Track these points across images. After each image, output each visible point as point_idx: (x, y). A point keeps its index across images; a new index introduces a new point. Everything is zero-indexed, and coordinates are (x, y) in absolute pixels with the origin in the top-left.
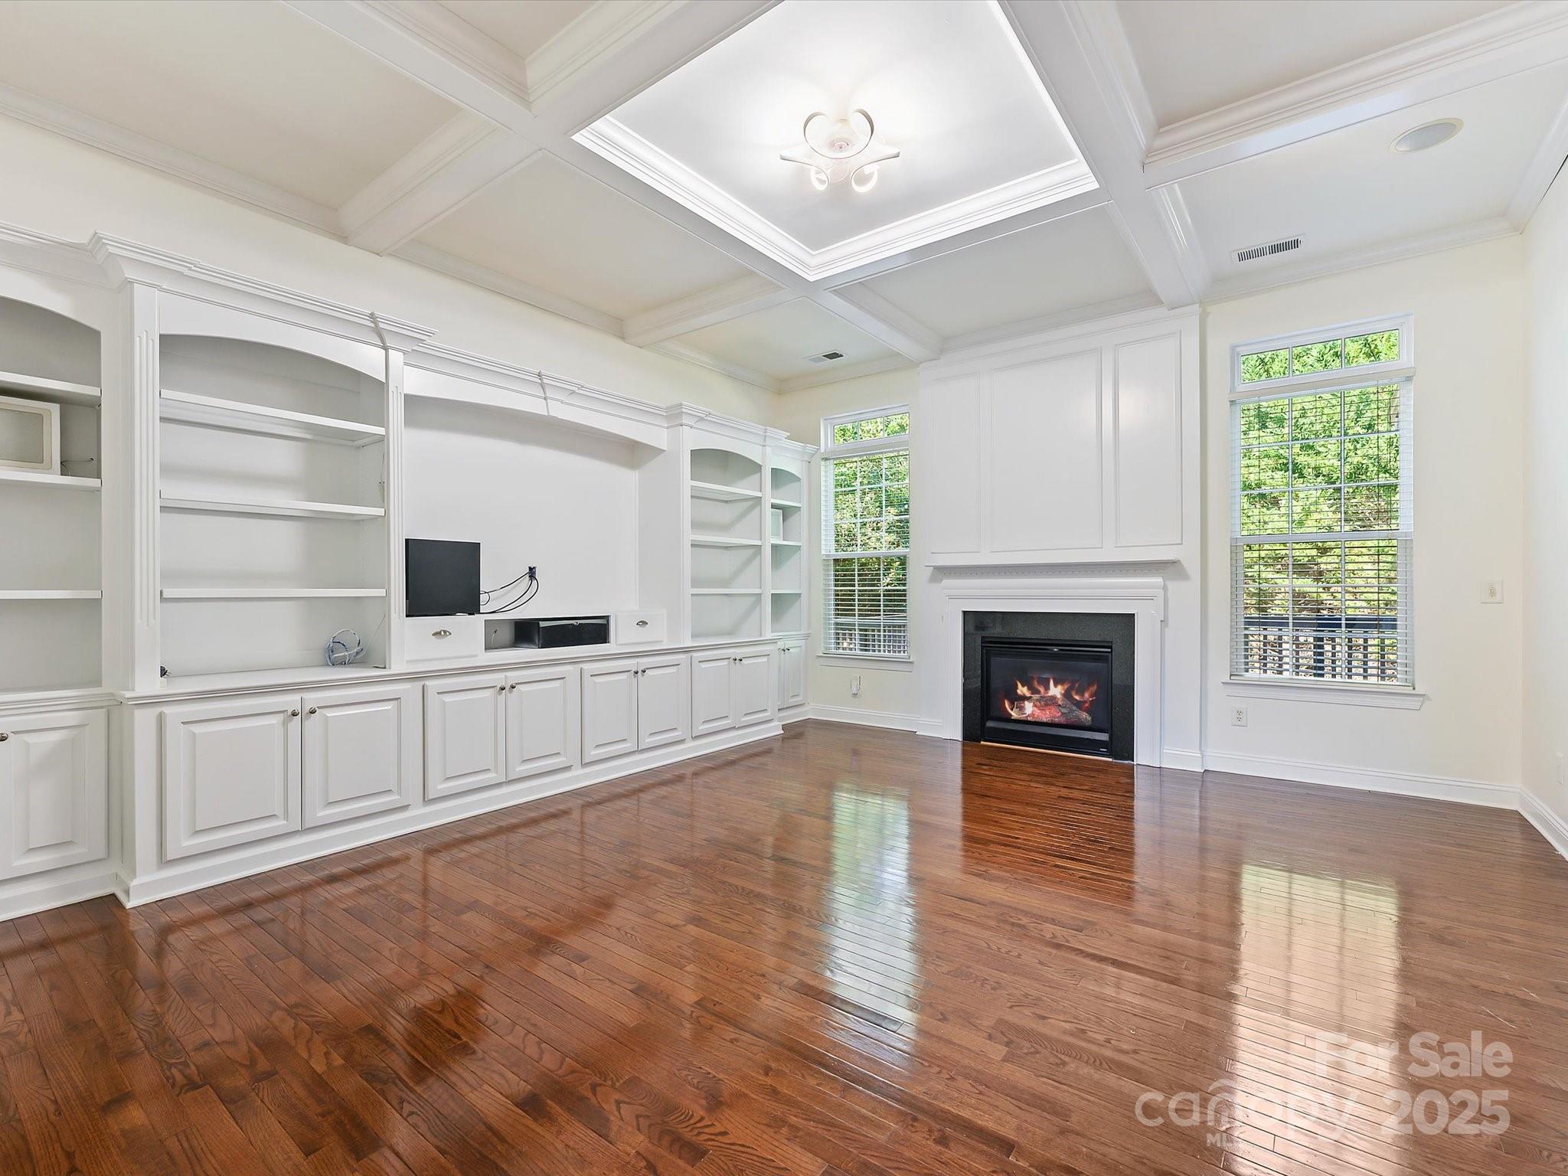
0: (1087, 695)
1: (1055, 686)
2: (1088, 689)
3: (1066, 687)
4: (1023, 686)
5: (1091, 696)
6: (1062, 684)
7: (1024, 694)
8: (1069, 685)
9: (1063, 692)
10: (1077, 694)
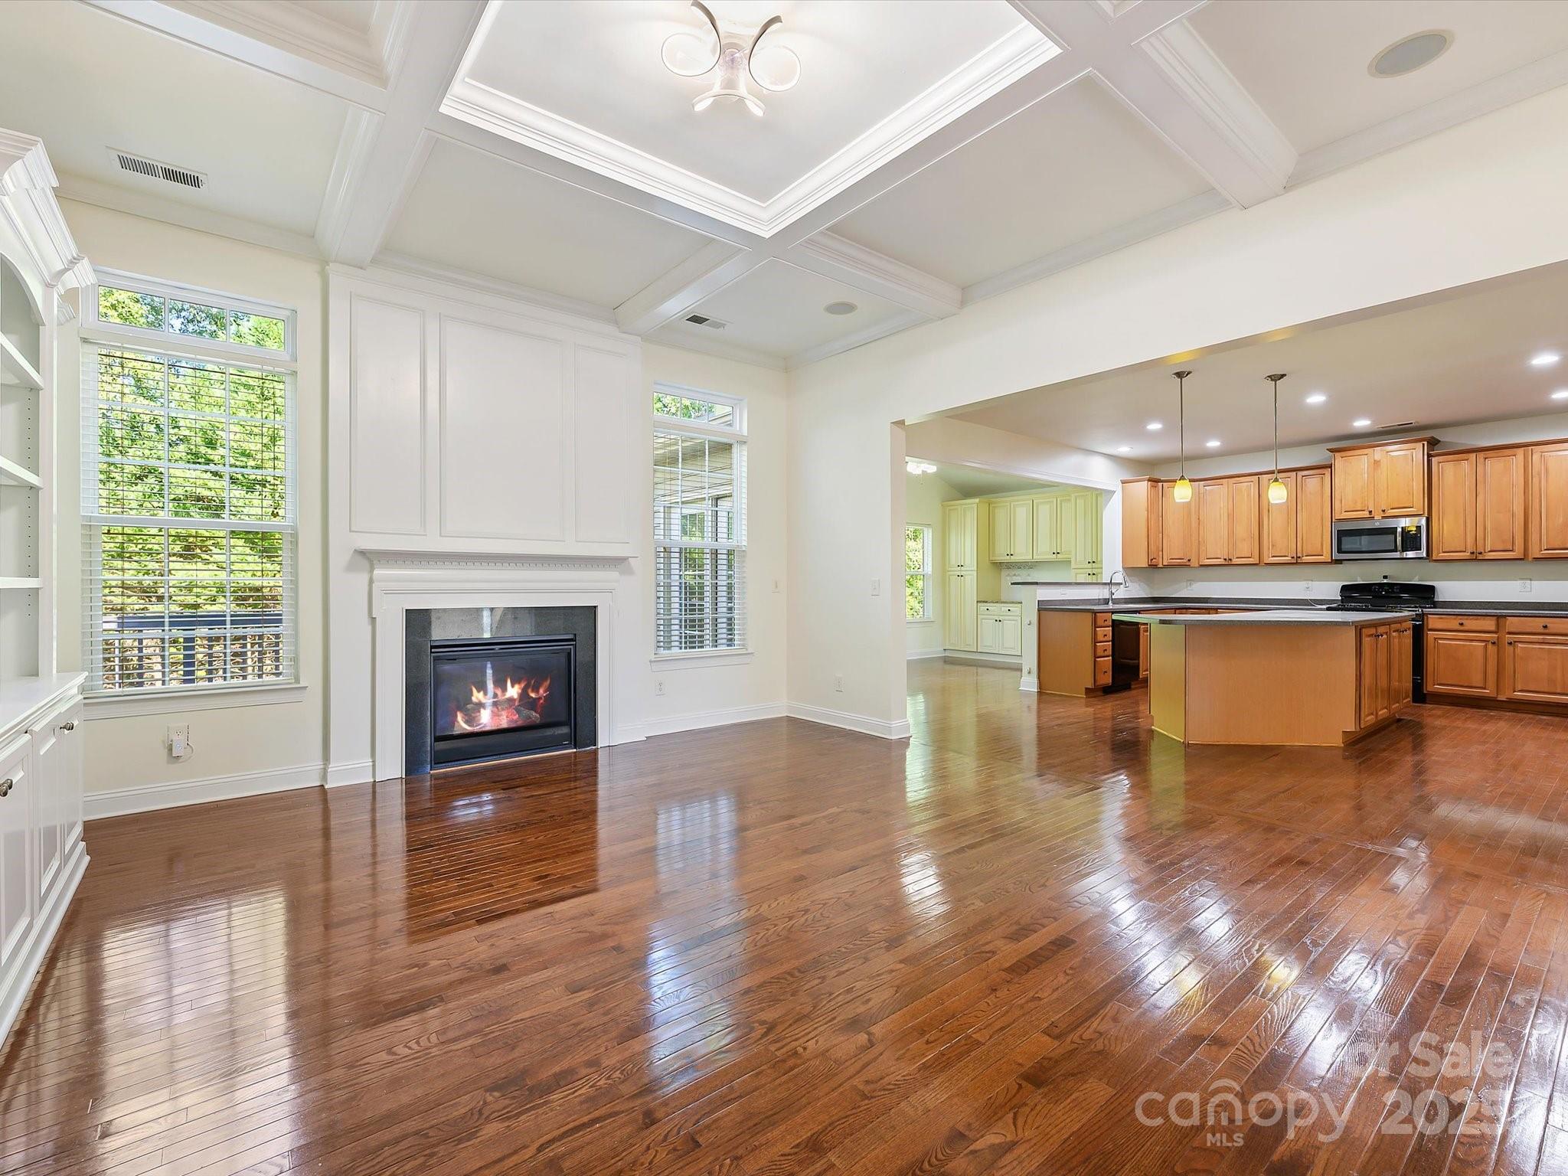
0: (541, 691)
1: (513, 686)
2: (542, 684)
3: (523, 685)
4: (479, 691)
5: (545, 692)
6: (519, 683)
7: (480, 701)
8: (525, 683)
9: (520, 691)
10: (533, 691)
